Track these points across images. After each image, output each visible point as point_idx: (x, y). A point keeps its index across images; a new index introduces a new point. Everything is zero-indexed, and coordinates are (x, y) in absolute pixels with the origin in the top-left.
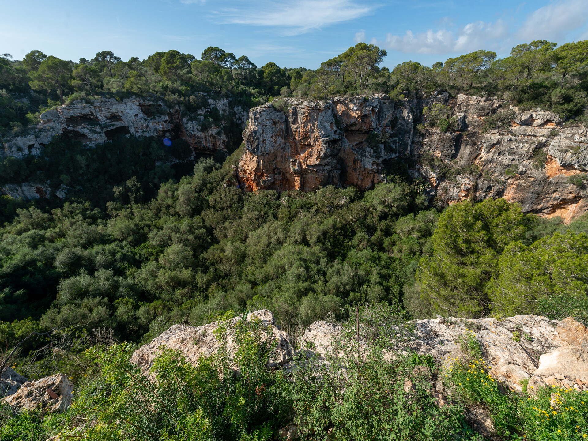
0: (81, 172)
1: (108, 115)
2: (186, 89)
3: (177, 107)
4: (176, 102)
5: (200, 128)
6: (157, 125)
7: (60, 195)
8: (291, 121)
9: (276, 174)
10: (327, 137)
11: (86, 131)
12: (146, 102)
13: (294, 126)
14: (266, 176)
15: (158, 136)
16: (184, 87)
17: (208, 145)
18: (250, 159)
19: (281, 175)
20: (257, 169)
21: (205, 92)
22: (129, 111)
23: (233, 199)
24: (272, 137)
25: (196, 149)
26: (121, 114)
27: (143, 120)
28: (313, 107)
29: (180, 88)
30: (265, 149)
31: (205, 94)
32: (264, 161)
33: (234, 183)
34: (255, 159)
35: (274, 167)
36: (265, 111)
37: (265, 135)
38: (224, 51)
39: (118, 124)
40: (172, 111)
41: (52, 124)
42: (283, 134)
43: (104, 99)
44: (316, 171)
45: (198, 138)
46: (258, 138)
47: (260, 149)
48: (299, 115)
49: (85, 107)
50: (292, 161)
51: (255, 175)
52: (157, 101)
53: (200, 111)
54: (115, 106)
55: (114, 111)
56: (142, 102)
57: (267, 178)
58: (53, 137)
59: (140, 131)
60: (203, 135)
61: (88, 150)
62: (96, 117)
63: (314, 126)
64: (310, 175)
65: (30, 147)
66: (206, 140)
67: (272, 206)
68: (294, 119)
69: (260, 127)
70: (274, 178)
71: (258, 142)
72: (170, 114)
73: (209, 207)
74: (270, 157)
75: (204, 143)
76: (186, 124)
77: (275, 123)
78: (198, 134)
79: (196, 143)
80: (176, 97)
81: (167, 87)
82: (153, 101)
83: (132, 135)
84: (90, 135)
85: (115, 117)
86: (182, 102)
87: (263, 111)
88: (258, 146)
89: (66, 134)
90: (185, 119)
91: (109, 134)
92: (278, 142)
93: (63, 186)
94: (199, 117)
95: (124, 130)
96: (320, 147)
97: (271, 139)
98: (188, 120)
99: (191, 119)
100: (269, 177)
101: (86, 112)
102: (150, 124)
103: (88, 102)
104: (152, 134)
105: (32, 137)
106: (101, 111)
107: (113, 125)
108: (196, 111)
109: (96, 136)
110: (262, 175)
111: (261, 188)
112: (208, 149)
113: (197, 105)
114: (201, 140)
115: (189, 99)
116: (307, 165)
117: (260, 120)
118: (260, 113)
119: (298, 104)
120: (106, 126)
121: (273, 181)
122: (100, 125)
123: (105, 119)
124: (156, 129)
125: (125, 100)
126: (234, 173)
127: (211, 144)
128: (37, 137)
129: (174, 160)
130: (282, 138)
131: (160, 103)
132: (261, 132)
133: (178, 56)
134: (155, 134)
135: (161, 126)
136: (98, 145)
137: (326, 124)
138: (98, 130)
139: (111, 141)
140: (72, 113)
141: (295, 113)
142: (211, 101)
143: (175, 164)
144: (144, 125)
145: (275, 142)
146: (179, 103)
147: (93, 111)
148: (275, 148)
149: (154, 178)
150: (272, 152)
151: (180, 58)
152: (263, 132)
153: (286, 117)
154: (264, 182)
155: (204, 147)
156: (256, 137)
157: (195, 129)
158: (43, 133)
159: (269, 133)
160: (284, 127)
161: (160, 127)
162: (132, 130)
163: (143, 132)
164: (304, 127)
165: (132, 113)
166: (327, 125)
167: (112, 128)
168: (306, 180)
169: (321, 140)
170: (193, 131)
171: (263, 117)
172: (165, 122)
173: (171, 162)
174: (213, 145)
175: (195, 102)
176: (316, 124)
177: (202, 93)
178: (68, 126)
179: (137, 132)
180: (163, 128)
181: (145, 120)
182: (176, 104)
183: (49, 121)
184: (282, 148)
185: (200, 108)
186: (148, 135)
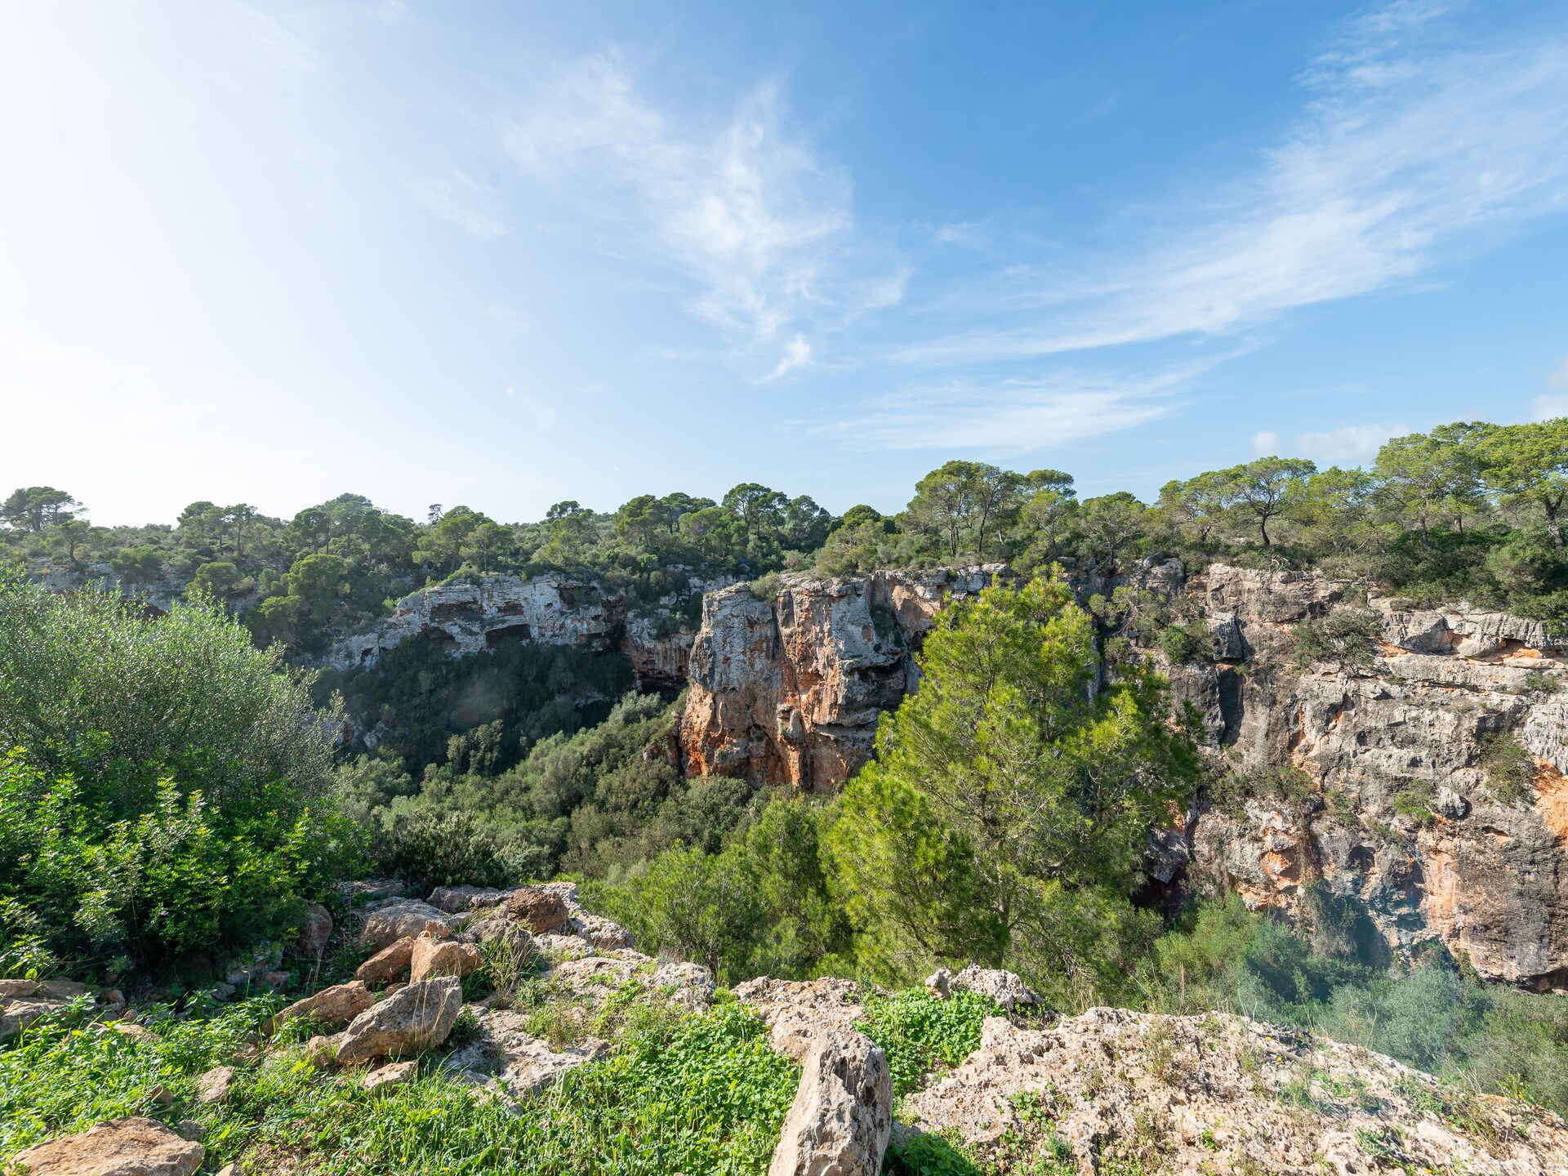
0: (417, 702)
1: (502, 604)
2: (649, 559)
3: (622, 592)
4: (620, 582)
5: (654, 632)
6: (579, 625)
7: (369, 740)
8: (780, 618)
9: (752, 740)
10: (853, 657)
11: (455, 630)
12: (571, 582)
13: (785, 631)
14: (730, 742)
15: (578, 646)
16: (646, 556)
17: (667, 668)
18: (701, 700)
19: (763, 744)
20: (713, 723)
21: (689, 564)
22: (537, 598)
24: (744, 653)
25: (644, 675)
26: (523, 603)
27: (557, 615)
28: (816, 591)
29: (639, 558)
30: (728, 678)
31: (689, 568)
32: (725, 705)
33: (664, 754)
34: (708, 700)
35: (748, 722)
36: (729, 598)
37: (728, 648)
39: (513, 620)
40: (612, 598)
41: (408, 617)
42: (768, 647)
43: (502, 576)
44: (836, 741)
45: (650, 652)
46: (714, 654)
47: (717, 678)
48: (796, 609)
49: (466, 590)
50: (783, 711)
51: (707, 736)
52: (590, 581)
53: (664, 600)
54: (515, 589)
55: (513, 597)
56: (563, 582)
57: (733, 747)
58: (403, 638)
59: (549, 634)
60: (659, 647)
61: (446, 663)
62: (481, 607)
63: (822, 631)
64: (824, 750)
65: (367, 652)
66: (665, 658)
67: (721, 817)
68: (787, 616)
69: (719, 631)
70: (746, 749)
71: (713, 662)
72: (607, 605)
73: (592, 801)
74: (739, 698)
75: (659, 665)
76: (631, 623)
77: (752, 624)
78: (649, 644)
79: (644, 663)
80: (625, 573)
81: (617, 556)
82: (582, 580)
83: (532, 641)
84: (459, 638)
85: (513, 608)
86: (634, 582)
87: (725, 599)
88: (712, 670)
89: (426, 632)
90: (630, 615)
91: (492, 638)
92: (758, 665)
93: (380, 725)
94: (660, 610)
95: (522, 631)
96: (837, 681)
97: (742, 657)
98: (636, 616)
99: (642, 616)
100: (735, 745)
101: (467, 598)
102: (568, 621)
103: (477, 582)
104: (567, 642)
105: (372, 636)
106: (491, 597)
107: (504, 622)
108: (657, 599)
109: (468, 639)
110: (721, 740)
111: (715, 772)
112: (668, 677)
113: (662, 587)
114: (655, 657)
115: (648, 578)
116: (811, 724)
117: (720, 617)
118: (720, 601)
119: (795, 586)
120: (492, 622)
121: (744, 755)
122: (482, 620)
123: (494, 610)
124: (575, 631)
125: (536, 579)
126: (671, 731)
127: (674, 667)
128: (380, 636)
129: (595, 694)
130: (767, 657)
131: (595, 584)
132: (720, 641)
134: (572, 641)
135: (585, 626)
136: (466, 657)
137: (851, 628)
138: (476, 629)
139: (492, 651)
140: (443, 600)
141: (788, 604)
142: (695, 581)
143: (594, 704)
144: (558, 624)
145: (752, 665)
146: (627, 584)
147: (478, 597)
148: (751, 678)
149: (533, 727)
150: (744, 686)
152: (725, 641)
153: (774, 610)
154: (723, 756)
155: (660, 673)
156: (709, 652)
157: (645, 635)
158: (391, 631)
159: (738, 645)
160: (769, 633)
161: (583, 628)
162: (534, 632)
163: (554, 635)
164: (803, 633)
165: (541, 601)
166: (856, 631)
167: (499, 626)
168: (817, 763)
169: (837, 664)
170: (640, 637)
171: (726, 611)
172: (596, 618)
173: (588, 698)
174: (680, 669)
175: (657, 583)
176: (826, 627)
177: (681, 566)
178: (432, 620)
179: (543, 635)
180: (588, 630)
181: (562, 614)
182: (620, 586)
183: (409, 611)
184: (766, 680)
185: (666, 593)
186: (559, 642)
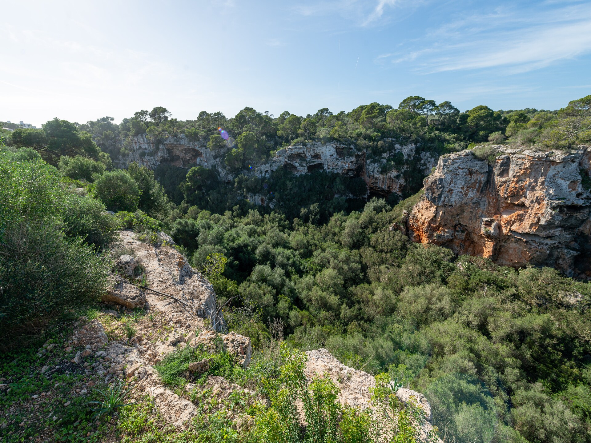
0: (286, 193)
1: (313, 155)
2: (377, 135)
3: (365, 151)
4: (365, 146)
5: (380, 170)
6: (344, 165)
7: (271, 206)
8: (496, 171)
9: (458, 231)
10: (559, 199)
11: (297, 165)
12: (342, 145)
13: (499, 180)
14: (444, 231)
15: (343, 174)
16: (375, 134)
17: (383, 187)
18: (427, 208)
19: (464, 234)
20: (433, 220)
21: (394, 138)
22: (327, 152)
23: (396, 245)
24: (463, 188)
25: (371, 188)
26: (321, 154)
27: (335, 160)
28: (539, 158)
29: (372, 135)
30: (449, 200)
31: (394, 139)
32: (444, 213)
33: (401, 229)
34: (433, 209)
35: (456, 222)
36: (460, 159)
37: (453, 185)
38: (424, 99)
39: (318, 161)
40: (360, 153)
41: (280, 158)
42: (480, 186)
43: (314, 143)
44: (526, 242)
45: (376, 179)
46: (443, 187)
47: (442, 199)
48: (512, 167)
49: (301, 148)
50: (486, 221)
51: (429, 226)
52: (350, 145)
53: (384, 155)
54: (319, 148)
55: (318, 151)
56: (339, 146)
57: (445, 233)
58: (279, 167)
59: (331, 168)
60: (381, 177)
61: (294, 178)
62: (306, 155)
63: (536, 182)
64: (513, 245)
65: (267, 171)
66: (383, 182)
67: (442, 266)
68: (503, 171)
69: (449, 176)
70: (453, 235)
71: (442, 191)
72: (357, 157)
73: (369, 245)
74: (453, 210)
75: (380, 184)
76: (369, 165)
77: (471, 173)
78: (376, 175)
79: (372, 183)
80: (367, 142)
81: (361, 133)
82: (347, 145)
83: (324, 171)
84: (298, 168)
85: (317, 156)
86: (370, 146)
87: (457, 159)
88: (440, 196)
89: (286, 165)
90: (368, 161)
91: (310, 168)
92: (470, 195)
93: (274, 200)
94: (382, 160)
95: (320, 166)
96: (543, 211)
97: (460, 190)
98: (371, 162)
99: (374, 162)
100: (446, 232)
101: (301, 151)
102: (340, 163)
103: (305, 145)
104: (339, 172)
105: (268, 165)
106: (310, 151)
107: (314, 162)
108: (381, 155)
109: (302, 169)
110: (437, 228)
111: (433, 242)
112: (383, 190)
113: (384, 149)
114: (378, 181)
115: (377, 145)
116: (511, 231)
117: (451, 168)
118: (453, 160)
119: (514, 153)
120: (310, 162)
121: (451, 238)
122: (306, 161)
123: (310, 157)
124: (343, 167)
125: (327, 144)
126: (403, 219)
127: (387, 186)
128: (271, 166)
129: (350, 195)
130: (478, 191)
131: (352, 146)
132: (449, 181)
133: (378, 107)
134: (340, 172)
135: (347, 165)
136: (301, 176)
137: (560, 181)
138: (304, 164)
139: (309, 173)
140: (293, 152)
141: (506, 164)
142: (397, 146)
143: (350, 198)
144: (335, 164)
145: (466, 195)
146: (367, 147)
147: (305, 151)
148: (464, 201)
149: (330, 207)
150: (458, 205)
151: (379, 109)
152: (451, 181)
153: (491, 168)
154: (439, 236)
155: (379, 188)
156: (440, 186)
157: (375, 171)
158: (275, 164)
159: (460, 183)
160: (483, 178)
161: (346, 166)
162: (325, 167)
163: (333, 169)
164: (517, 182)
165: (329, 153)
166: (565, 184)
167: (313, 164)
168: (503, 249)
169: (545, 202)
170: (373, 172)
171: (456, 166)
172: (352, 162)
173: (347, 196)
174: (389, 187)
175: (382, 147)
176: (541, 180)
177: (390, 139)
178: (288, 160)
179: (329, 168)
180: (348, 167)
181: (337, 159)
182: (364, 148)
183: (280, 156)
184: (474, 203)
185: (385, 152)
186: (335, 171)
